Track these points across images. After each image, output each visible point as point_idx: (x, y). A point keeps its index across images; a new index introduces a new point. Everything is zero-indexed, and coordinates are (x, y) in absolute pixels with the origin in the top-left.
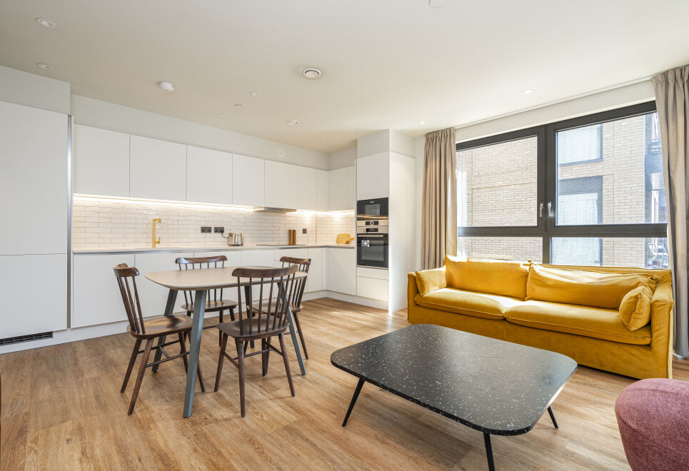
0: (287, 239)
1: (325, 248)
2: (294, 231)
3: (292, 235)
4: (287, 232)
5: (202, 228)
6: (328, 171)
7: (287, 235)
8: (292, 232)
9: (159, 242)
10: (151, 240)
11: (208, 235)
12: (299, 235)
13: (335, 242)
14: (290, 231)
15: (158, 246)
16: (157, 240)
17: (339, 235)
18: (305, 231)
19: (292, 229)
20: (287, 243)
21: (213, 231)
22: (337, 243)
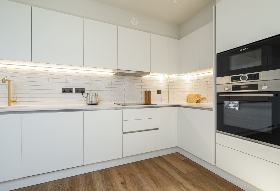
0: (143, 99)
1: (177, 108)
2: (149, 92)
3: (148, 95)
4: (143, 93)
5: (63, 88)
6: (179, 39)
7: (143, 96)
8: (147, 93)
9: (15, 101)
10: (7, 100)
11: (69, 95)
12: (154, 95)
13: (186, 101)
14: (146, 91)
15: (13, 105)
16: (13, 99)
17: (189, 95)
18: (159, 92)
19: (148, 90)
20: (143, 101)
21: (74, 91)
22: (187, 101)
